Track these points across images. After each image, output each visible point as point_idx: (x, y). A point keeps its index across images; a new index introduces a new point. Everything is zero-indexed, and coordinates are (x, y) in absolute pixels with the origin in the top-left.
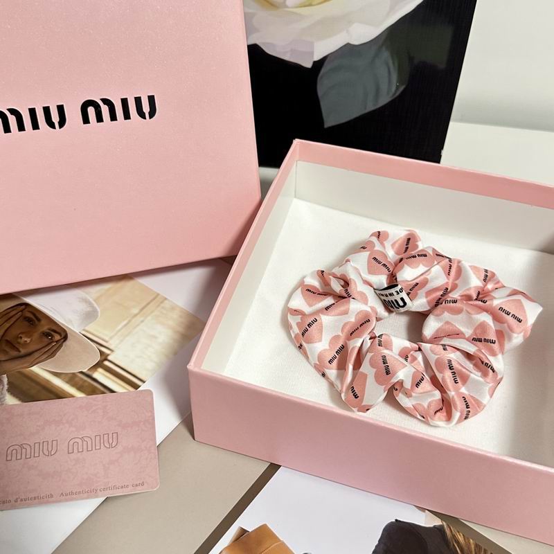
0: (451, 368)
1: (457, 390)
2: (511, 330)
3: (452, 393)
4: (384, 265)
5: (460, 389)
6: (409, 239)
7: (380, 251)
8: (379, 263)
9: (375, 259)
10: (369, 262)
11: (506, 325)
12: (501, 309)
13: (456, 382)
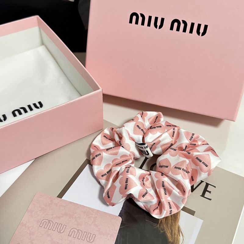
0: (163, 186)
1: (166, 199)
2: (201, 170)
3: (163, 200)
4: (142, 130)
5: (167, 198)
6: (157, 117)
7: (141, 122)
8: (140, 128)
9: (138, 126)
10: (134, 127)
11: (199, 167)
12: (197, 158)
13: (165, 194)
